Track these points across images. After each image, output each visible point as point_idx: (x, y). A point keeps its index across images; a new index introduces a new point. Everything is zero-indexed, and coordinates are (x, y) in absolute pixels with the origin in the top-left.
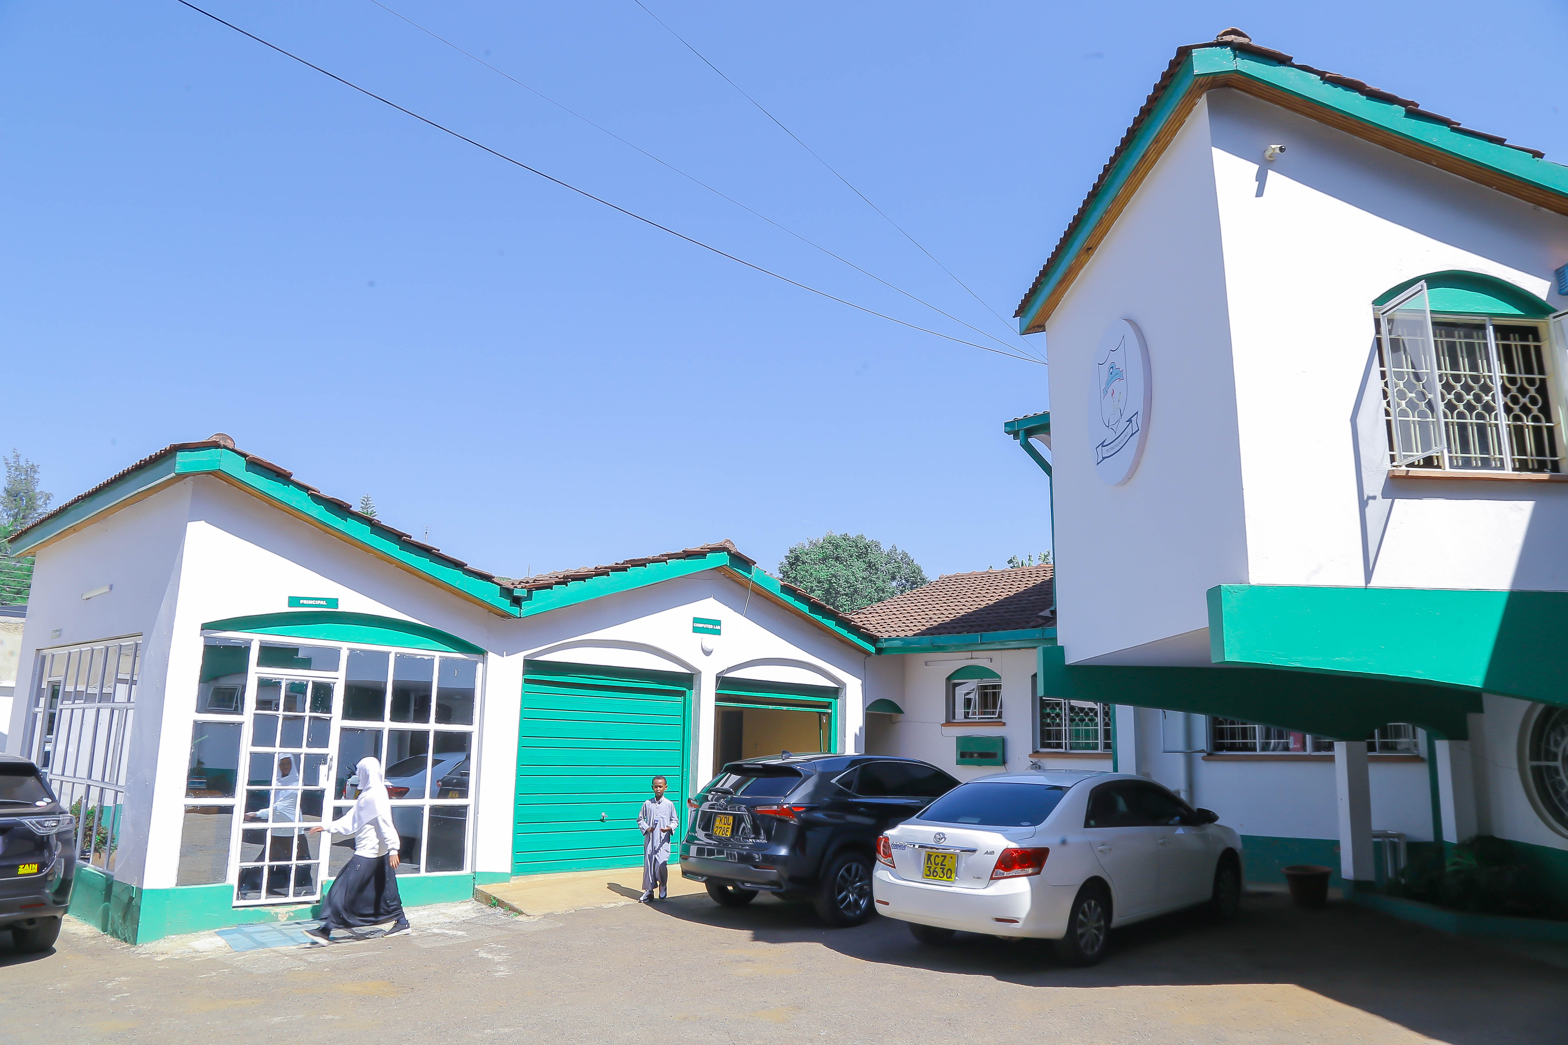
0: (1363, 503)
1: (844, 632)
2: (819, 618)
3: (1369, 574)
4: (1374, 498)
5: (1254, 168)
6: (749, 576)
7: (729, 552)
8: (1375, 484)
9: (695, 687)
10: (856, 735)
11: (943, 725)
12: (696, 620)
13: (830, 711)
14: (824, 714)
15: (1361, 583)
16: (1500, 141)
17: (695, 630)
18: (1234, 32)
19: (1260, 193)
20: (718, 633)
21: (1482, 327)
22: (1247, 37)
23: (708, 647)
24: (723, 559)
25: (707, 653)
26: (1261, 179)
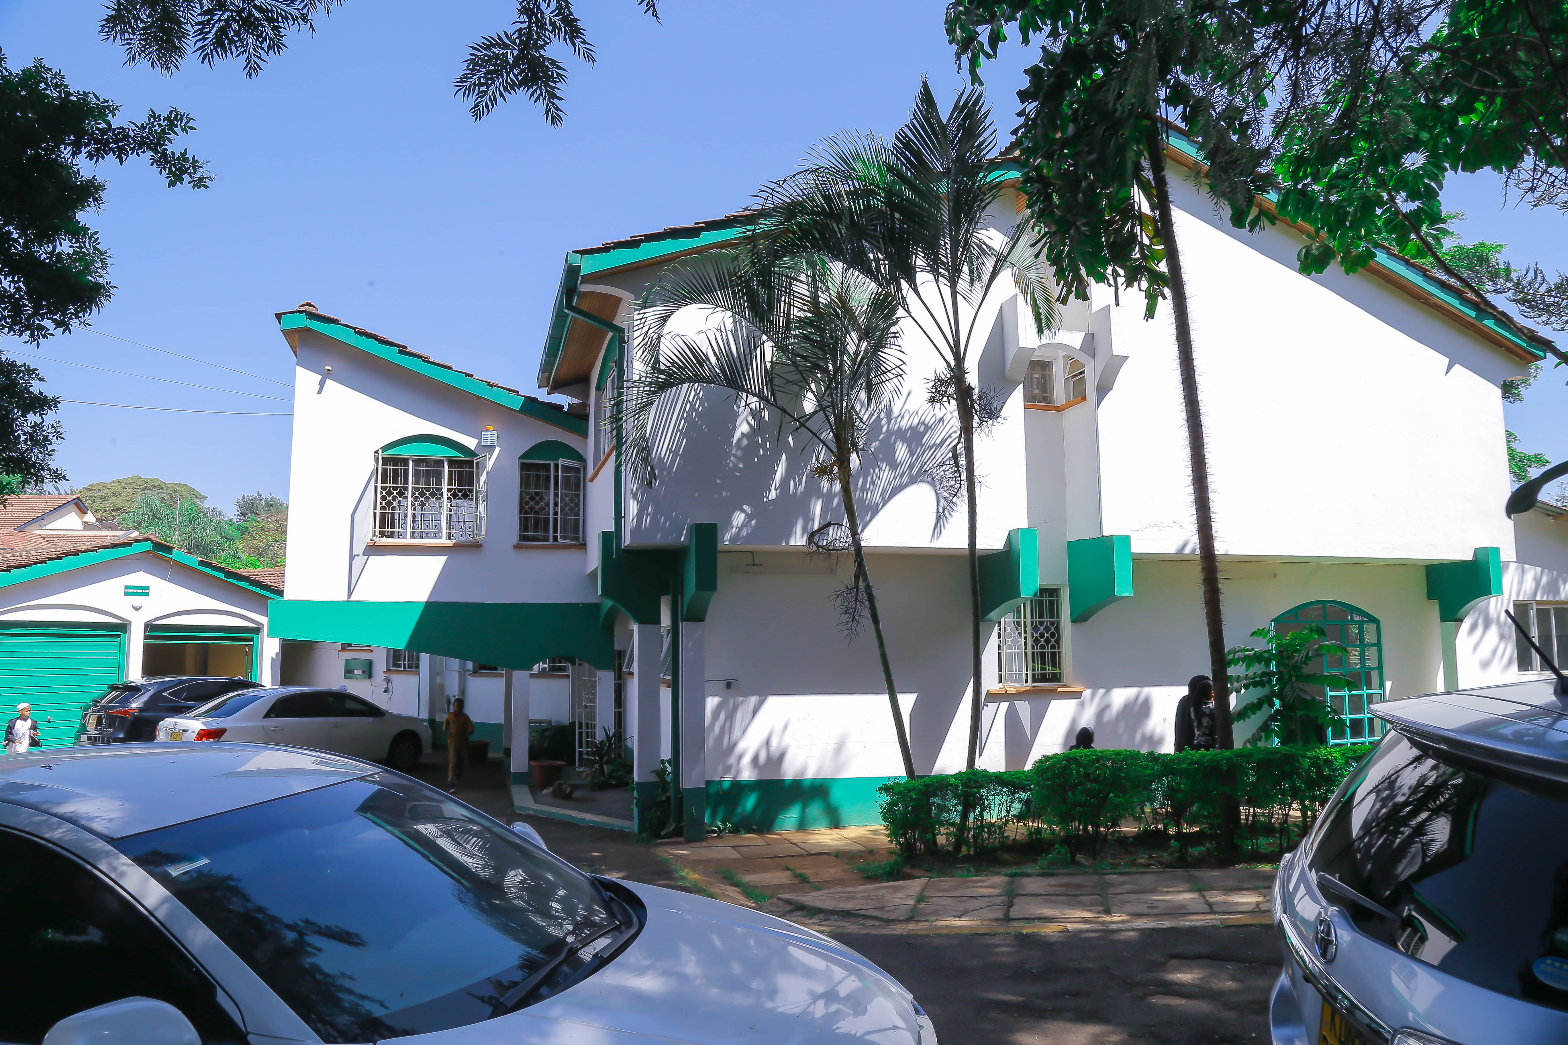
0: (352, 558)
1: (257, 590)
2: (234, 581)
3: (350, 594)
4: (358, 555)
5: (319, 377)
6: (170, 556)
7: (152, 541)
8: (359, 549)
9: (128, 631)
10: (272, 658)
11: (339, 651)
12: (126, 587)
13: (252, 643)
14: (247, 645)
15: (345, 599)
16: (449, 368)
17: (126, 594)
18: (309, 304)
19: (319, 392)
20: (147, 594)
21: (442, 462)
22: (314, 307)
23: (138, 605)
24: (148, 546)
25: (137, 609)
26: (322, 384)
